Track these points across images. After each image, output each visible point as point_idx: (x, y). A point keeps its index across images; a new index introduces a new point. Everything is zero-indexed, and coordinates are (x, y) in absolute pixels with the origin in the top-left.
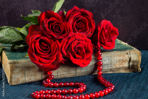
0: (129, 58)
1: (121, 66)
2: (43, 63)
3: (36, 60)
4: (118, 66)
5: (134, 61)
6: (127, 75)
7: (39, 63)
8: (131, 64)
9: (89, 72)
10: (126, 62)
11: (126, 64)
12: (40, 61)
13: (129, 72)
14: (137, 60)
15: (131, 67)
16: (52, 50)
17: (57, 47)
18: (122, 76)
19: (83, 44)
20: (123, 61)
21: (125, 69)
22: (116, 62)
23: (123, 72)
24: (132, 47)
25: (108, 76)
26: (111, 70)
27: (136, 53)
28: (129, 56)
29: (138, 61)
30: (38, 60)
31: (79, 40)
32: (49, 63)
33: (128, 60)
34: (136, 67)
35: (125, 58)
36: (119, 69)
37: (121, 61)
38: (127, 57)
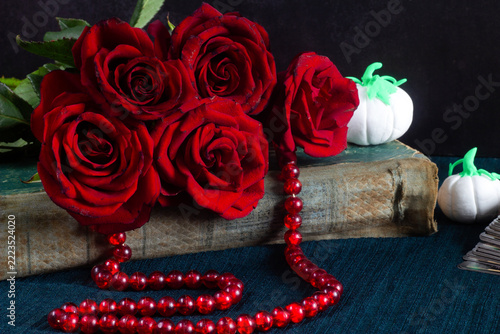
0: (396, 187)
1: (369, 214)
2: (92, 205)
3: (66, 196)
4: (356, 215)
5: (413, 198)
6: (388, 245)
7: (76, 206)
8: (403, 206)
9: (254, 235)
10: (384, 202)
11: (384, 208)
12: (80, 199)
13: (395, 236)
14: (425, 194)
15: (402, 217)
16: (123, 159)
17: (140, 148)
18: (372, 248)
19: (232, 139)
20: (376, 197)
21: (384, 223)
22: (348, 199)
23: (375, 235)
24: (408, 147)
26: (332, 228)
27: (419, 170)
28: (397, 179)
29: (428, 197)
30: (72, 192)
31: (217, 125)
32: (113, 205)
33: (393, 193)
34: (419, 218)
35: (380, 186)
36: (361, 223)
37: (369, 197)
38: (389, 183)
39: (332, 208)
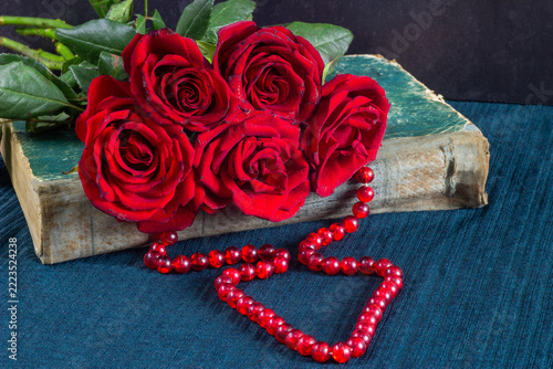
0: (448, 163)
1: (421, 190)
2: (129, 209)
3: (104, 199)
4: (409, 192)
5: (463, 174)
6: (439, 219)
7: (113, 209)
8: (455, 180)
9: (310, 212)
10: (437, 178)
11: (436, 184)
12: (118, 203)
13: (447, 208)
14: (476, 169)
15: (453, 191)
16: (163, 168)
17: (181, 157)
18: (424, 223)
20: (428, 174)
21: (435, 196)
22: (402, 177)
23: (427, 208)
25: (374, 226)
26: (385, 203)
27: (471, 145)
28: (449, 156)
29: (479, 172)
30: (111, 197)
31: (258, 138)
32: (149, 210)
33: (445, 170)
34: (471, 192)
35: (432, 163)
36: (414, 198)
37: (421, 174)
38: (440, 161)
39: (385, 185)
